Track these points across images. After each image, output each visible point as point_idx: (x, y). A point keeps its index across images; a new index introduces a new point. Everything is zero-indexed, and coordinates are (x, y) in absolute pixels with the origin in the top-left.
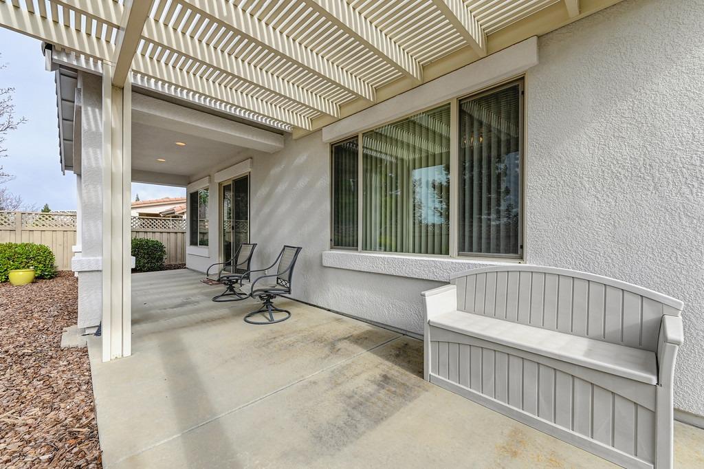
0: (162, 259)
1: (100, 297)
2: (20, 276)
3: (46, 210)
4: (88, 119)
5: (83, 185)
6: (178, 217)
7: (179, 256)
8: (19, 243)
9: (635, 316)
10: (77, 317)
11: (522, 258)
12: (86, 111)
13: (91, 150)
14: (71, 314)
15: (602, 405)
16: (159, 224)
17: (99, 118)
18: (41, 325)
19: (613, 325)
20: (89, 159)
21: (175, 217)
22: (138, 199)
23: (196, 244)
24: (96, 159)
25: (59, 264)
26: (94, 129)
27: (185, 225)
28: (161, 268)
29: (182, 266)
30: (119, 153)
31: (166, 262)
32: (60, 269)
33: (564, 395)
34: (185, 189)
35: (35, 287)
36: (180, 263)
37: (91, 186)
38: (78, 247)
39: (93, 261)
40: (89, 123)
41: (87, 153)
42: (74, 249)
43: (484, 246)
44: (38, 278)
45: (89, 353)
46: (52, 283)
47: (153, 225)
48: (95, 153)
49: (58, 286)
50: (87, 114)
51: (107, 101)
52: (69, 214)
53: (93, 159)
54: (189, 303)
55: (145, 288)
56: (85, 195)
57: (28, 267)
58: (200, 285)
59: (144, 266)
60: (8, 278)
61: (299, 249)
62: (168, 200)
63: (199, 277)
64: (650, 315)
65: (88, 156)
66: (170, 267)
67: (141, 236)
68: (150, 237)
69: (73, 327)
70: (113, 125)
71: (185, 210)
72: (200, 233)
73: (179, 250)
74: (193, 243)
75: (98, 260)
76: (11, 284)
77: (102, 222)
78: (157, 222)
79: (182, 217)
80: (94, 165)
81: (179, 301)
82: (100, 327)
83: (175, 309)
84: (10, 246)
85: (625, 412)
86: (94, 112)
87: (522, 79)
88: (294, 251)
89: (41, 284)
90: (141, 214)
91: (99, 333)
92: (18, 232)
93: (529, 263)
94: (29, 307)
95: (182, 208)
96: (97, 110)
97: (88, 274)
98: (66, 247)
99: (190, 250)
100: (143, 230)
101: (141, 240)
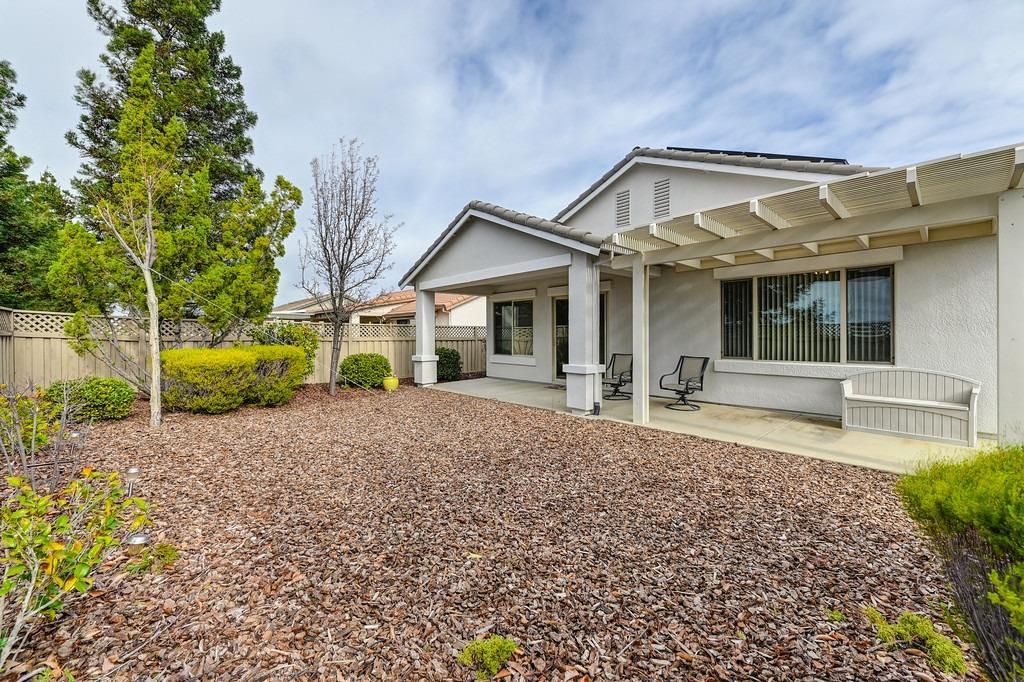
9: (960, 389)
11: (893, 364)
15: (947, 422)
19: (949, 394)
23: (505, 353)
29: (482, 375)
33: (928, 421)
34: (485, 298)
43: (856, 357)
61: (706, 360)
64: (966, 388)
74: (499, 350)
85: (956, 423)
87: (893, 265)
88: (701, 362)
93: (899, 366)
99: (492, 358)
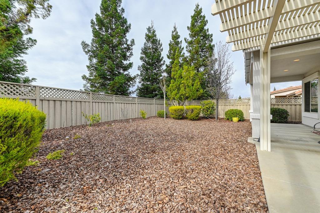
0: (287, 118)
1: (259, 128)
2: (235, 119)
3: (240, 98)
4: (255, 66)
5: (253, 89)
6: (298, 96)
7: (298, 117)
8: (234, 109)
10: (252, 135)
12: (255, 64)
13: (256, 77)
14: (250, 134)
16: (285, 101)
17: (259, 65)
18: (242, 134)
20: (255, 80)
21: (296, 97)
22: (275, 90)
23: (309, 111)
24: (258, 79)
25: (245, 117)
26: (257, 69)
27: (301, 101)
28: (287, 122)
29: (300, 123)
30: (266, 76)
31: (289, 120)
32: (245, 118)
34: (301, 81)
35: (239, 123)
36: (298, 121)
37: (256, 90)
38: (251, 111)
39: (257, 115)
40: (255, 68)
41: (255, 78)
42: (250, 111)
44: (239, 121)
45: (256, 146)
46: (243, 123)
47: (282, 102)
48: (257, 78)
49: (245, 124)
50: (255, 65)
51: (262, 59)
52: (247, 99)
53: (257, 80)
54: (302, 141)
55: (278, 130)
56: (254, 93)
57: (237, 117)
58: (311, 134)
59: (277, 121)
60: (232, 120)
62: (291, 88)
63: (310, 129)
65: (255, 79)
66: (292, 123)
67: (276, 107)
68: (280, 107)
69: (251, 137)
70: (264, 67)
71: (301, 93)
72: (312, 105)
73: (297, 114)
74: (307, 110)
75: (258, 115)
76: (233, 122)
77: (260, 101)
78: (284, 100)
79: (300, 96)
80: (257, 82)
81: (295, 138)
82: (259, 139)
83: (293, 141)
84: (232, 110)
86: (257, 63)
89: (240, 123)
90: (276, 97)
91: (259, 141)
92: (234, 106)
94: (238, 129)
95: (300, 91)
96: (258, 62)
97: (255, 120)
98: (247, 111)
99: (304, 114)
100: (277, 104)
101: (276, 109)
